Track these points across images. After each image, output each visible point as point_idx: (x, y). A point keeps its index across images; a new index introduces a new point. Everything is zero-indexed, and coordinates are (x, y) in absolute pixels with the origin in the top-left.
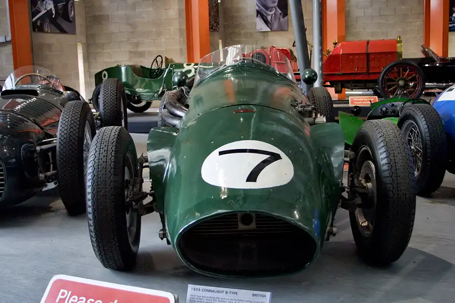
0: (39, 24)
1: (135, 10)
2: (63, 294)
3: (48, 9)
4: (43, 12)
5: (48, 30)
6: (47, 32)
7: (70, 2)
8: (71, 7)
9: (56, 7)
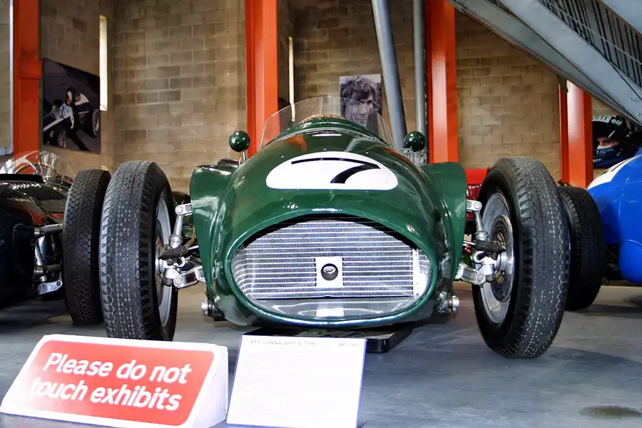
0: (51, 134)
1: (181, 124)
2: (55, 359)
3: (65, 117)
4: (59, 120)
5: (63, 144)
6: (62, 147)
7: (95, 112)
8: (96, 119)
9: (76, 116)
